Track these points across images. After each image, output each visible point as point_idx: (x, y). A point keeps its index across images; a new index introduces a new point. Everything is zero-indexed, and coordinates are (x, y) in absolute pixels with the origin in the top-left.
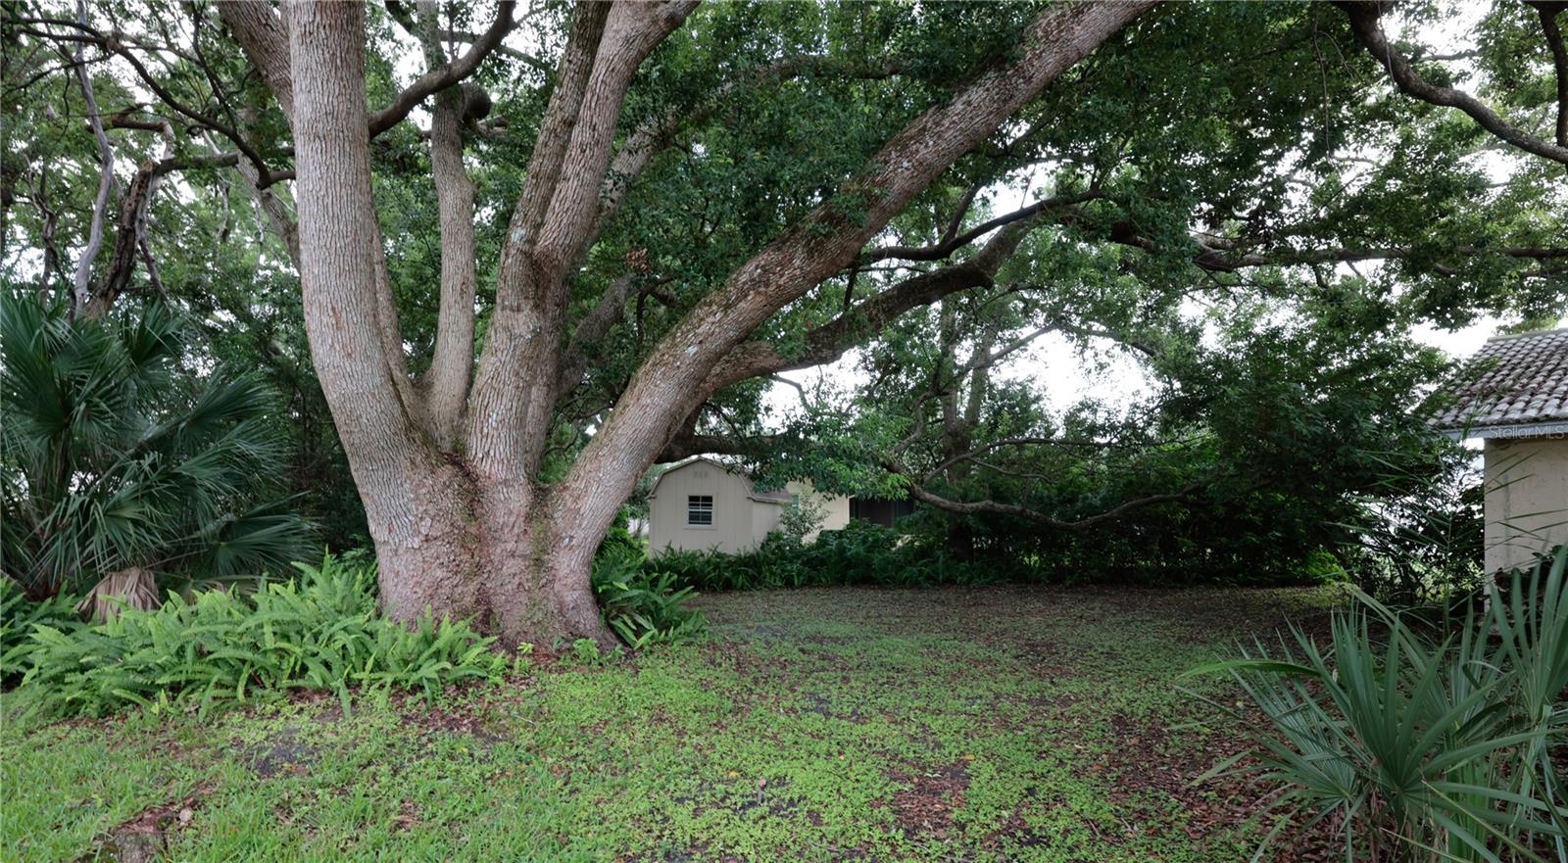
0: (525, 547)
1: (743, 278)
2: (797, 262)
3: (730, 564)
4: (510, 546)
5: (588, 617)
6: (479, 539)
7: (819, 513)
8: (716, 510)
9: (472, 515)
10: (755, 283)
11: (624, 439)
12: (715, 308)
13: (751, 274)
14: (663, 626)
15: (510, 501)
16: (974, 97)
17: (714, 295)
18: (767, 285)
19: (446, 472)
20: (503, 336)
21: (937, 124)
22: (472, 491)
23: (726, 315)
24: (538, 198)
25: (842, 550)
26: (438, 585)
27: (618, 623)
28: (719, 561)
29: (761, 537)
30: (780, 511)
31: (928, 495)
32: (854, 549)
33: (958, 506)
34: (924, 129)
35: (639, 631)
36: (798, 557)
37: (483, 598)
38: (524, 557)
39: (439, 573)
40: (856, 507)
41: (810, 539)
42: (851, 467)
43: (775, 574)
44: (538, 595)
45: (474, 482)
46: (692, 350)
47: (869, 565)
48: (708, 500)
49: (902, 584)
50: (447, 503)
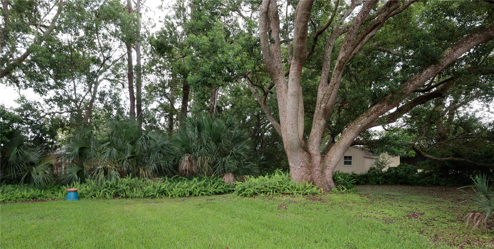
0: (320, 169)
1: (372, 110)
2: (385, 107)
3: (359, 177)
4: (317, 168)
5: (332, 184)
6: (311, 167)
7: (388, 161)
8: (353, 161)
9: (310, 162)
10: (375, 111)
11: (342, 145)
12: (365, 117)
13: (374, 109)
14: (348, 189)
15: (317, 159)
16: (428, 71)
17: (365, 114)
18: (378, 112)
19: (305, 153)
20: (318, 125)
21: (419, 77)
22: (310, 156)
23: (368, 118)
24: (327, 98)
25: (397, 173)
26: (303, 176)
27: (338, 186)
28: (354, 176)
29: (367, 169)
30: (374, 161)
31: (427, 156)
32: (401, 173)
33: (439, 159)
34: (416, 78)
35: (343, 189)
36: (381, 175)
37: (312, 179)
38: (319, 171)
39: (303, 174)
40: (402, 160)
41: (385, 170)
42: (399, 149)
43: (373, 180)
44: (322, 179)
45: (310, 155)
46: (359, 126)
47: (406, 179)
48: (350, 158)
49: (419, 185)
50: (305, 159)
